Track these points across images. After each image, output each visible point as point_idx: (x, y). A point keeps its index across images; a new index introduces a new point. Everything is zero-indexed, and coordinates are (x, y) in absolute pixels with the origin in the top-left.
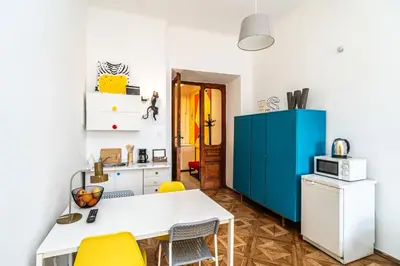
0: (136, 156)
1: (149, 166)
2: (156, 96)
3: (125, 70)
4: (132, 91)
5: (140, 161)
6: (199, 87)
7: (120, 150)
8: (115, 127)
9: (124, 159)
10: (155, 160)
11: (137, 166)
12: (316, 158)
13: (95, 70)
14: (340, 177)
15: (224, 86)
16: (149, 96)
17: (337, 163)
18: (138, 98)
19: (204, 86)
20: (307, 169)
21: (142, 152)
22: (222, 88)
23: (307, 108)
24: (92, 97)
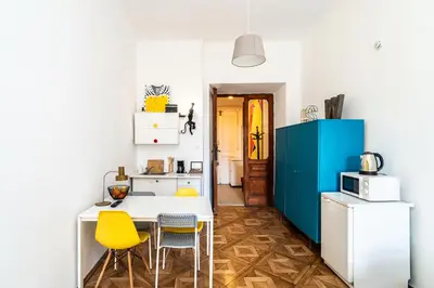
0: (176, 168)
1: (186, 176)
2: (192, 112)
3: (166, 90)
4: (171, 109)
5: (178, 172)
6: (242, 99)
7: (162, 162)
8: (156, 141)
9: (166, 169)
10: (193, 171)
11: (176, 176)
12: (342, 174)
13: (143, 93)
14: (361, 196)
15: (272, 95)
16: (187, 113)
17: (358, 180)
18: (176, 114)
19: (248, 97)
20: (335, 186)
21: (181, 164)
22: (269, 98)
23: (342, 118)
24: (140, 116)
